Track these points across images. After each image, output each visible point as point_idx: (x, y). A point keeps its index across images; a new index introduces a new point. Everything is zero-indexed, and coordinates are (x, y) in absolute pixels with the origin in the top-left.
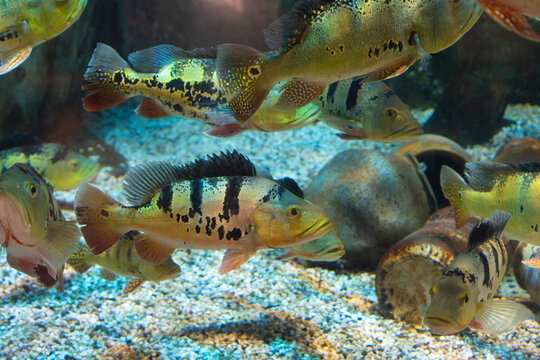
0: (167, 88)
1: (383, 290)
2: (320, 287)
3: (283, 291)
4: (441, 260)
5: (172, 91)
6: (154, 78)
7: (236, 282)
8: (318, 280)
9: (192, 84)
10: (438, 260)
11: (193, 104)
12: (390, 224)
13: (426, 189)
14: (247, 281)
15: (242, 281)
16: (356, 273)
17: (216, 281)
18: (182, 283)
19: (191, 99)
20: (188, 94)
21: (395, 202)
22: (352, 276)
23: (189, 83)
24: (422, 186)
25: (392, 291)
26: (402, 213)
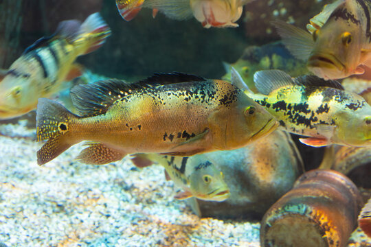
0: (274, 108)
1: (267, 241)
2: (212, 235)
3: (183, 239)
4: (315, 217)
5: (277, 111)
6: (265, 99)
7: (146, 232)
8: (210, 229)
9: (293, 105)
10: (312, 218)
11: (293, 122)
12: (268, 184)
13: (295, 155)
14: (154, 231)
15: (150, 231)
16: (240, 222)
17: (129, 231)
18: (102, 234)
19: (291, 117)
20: (289, 113)
21: (272, 166)
22: (237, 224)
23: (290, 104)
24: (292, 153)
25: (273, 242)
26: (277, 175)
